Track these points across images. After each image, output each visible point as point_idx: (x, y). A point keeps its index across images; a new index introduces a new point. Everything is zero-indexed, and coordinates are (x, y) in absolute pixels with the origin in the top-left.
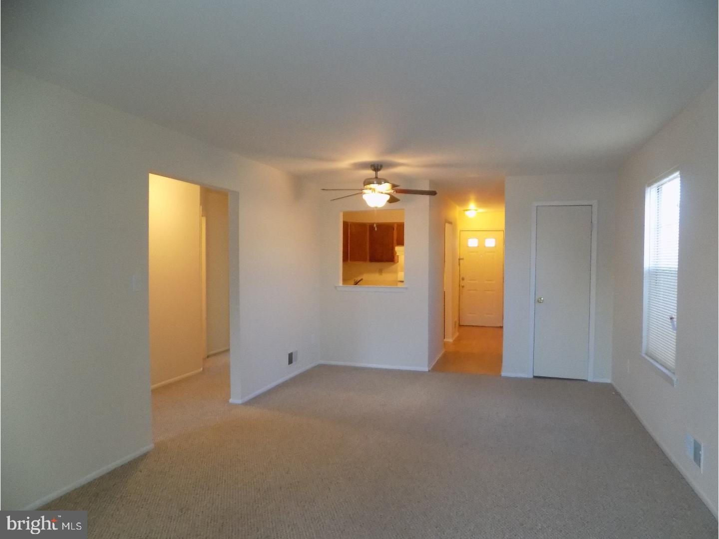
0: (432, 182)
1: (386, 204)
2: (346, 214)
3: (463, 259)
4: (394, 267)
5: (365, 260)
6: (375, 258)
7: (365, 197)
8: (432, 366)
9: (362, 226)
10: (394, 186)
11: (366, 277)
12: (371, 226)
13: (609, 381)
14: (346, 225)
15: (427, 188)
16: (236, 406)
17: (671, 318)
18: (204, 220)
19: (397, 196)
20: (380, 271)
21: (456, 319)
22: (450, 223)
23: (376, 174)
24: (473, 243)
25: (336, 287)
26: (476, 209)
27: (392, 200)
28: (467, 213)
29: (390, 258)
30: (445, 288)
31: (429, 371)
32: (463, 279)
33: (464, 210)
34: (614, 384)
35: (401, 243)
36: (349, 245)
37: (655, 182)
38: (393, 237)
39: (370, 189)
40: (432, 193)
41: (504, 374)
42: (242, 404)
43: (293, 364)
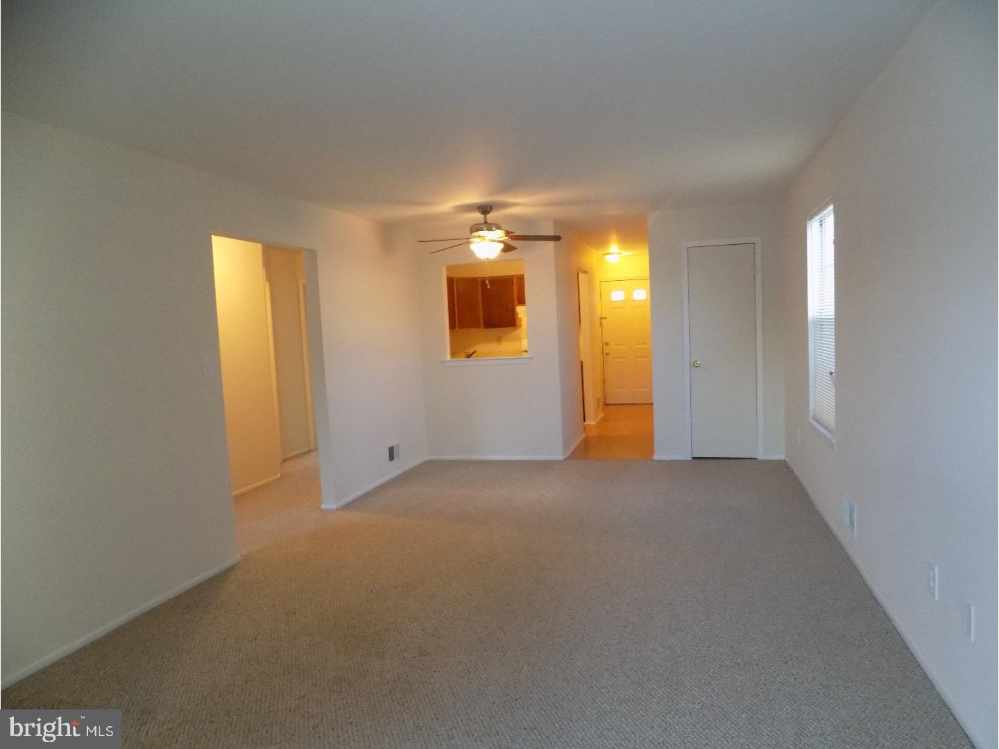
0: (557, 223)
1: (500, 256)
2: (449, 268)
3: (606, 318)
4: (516, 333)
5: (477, 326)
6: (490, 324)
7: (472, 247)
8: (569, 453)
9: (472, 281)
10: (508, 233)
11: (480, 348)
12: (483, 281)
13: (781, 456)
14: (450, 281)
15: (550, 232)
16: (330, 511)
17: (831, 373)
18: (267, 284)
19: (513, 243)
20: (499, 339)
21: (600, 395)
22: (585, 272)
23: (485, 218)
24: (617, 296)
25: (442, 362)
26: (620, 251)
27: (508, 248)
28: (607, 257)
29: (510, 322)
30: (581, 357)
31: (565, 459)
32: (607, 344)
33: (604, 255)
34: (788, 460)
35: (522, 301)
36: (456, 308)
37: (816, 214)
38: (512, 293)
39: (479, 237)
40: (556, 238)
41: (656, 457)
42: (337, 509)
43: (395, 460)
